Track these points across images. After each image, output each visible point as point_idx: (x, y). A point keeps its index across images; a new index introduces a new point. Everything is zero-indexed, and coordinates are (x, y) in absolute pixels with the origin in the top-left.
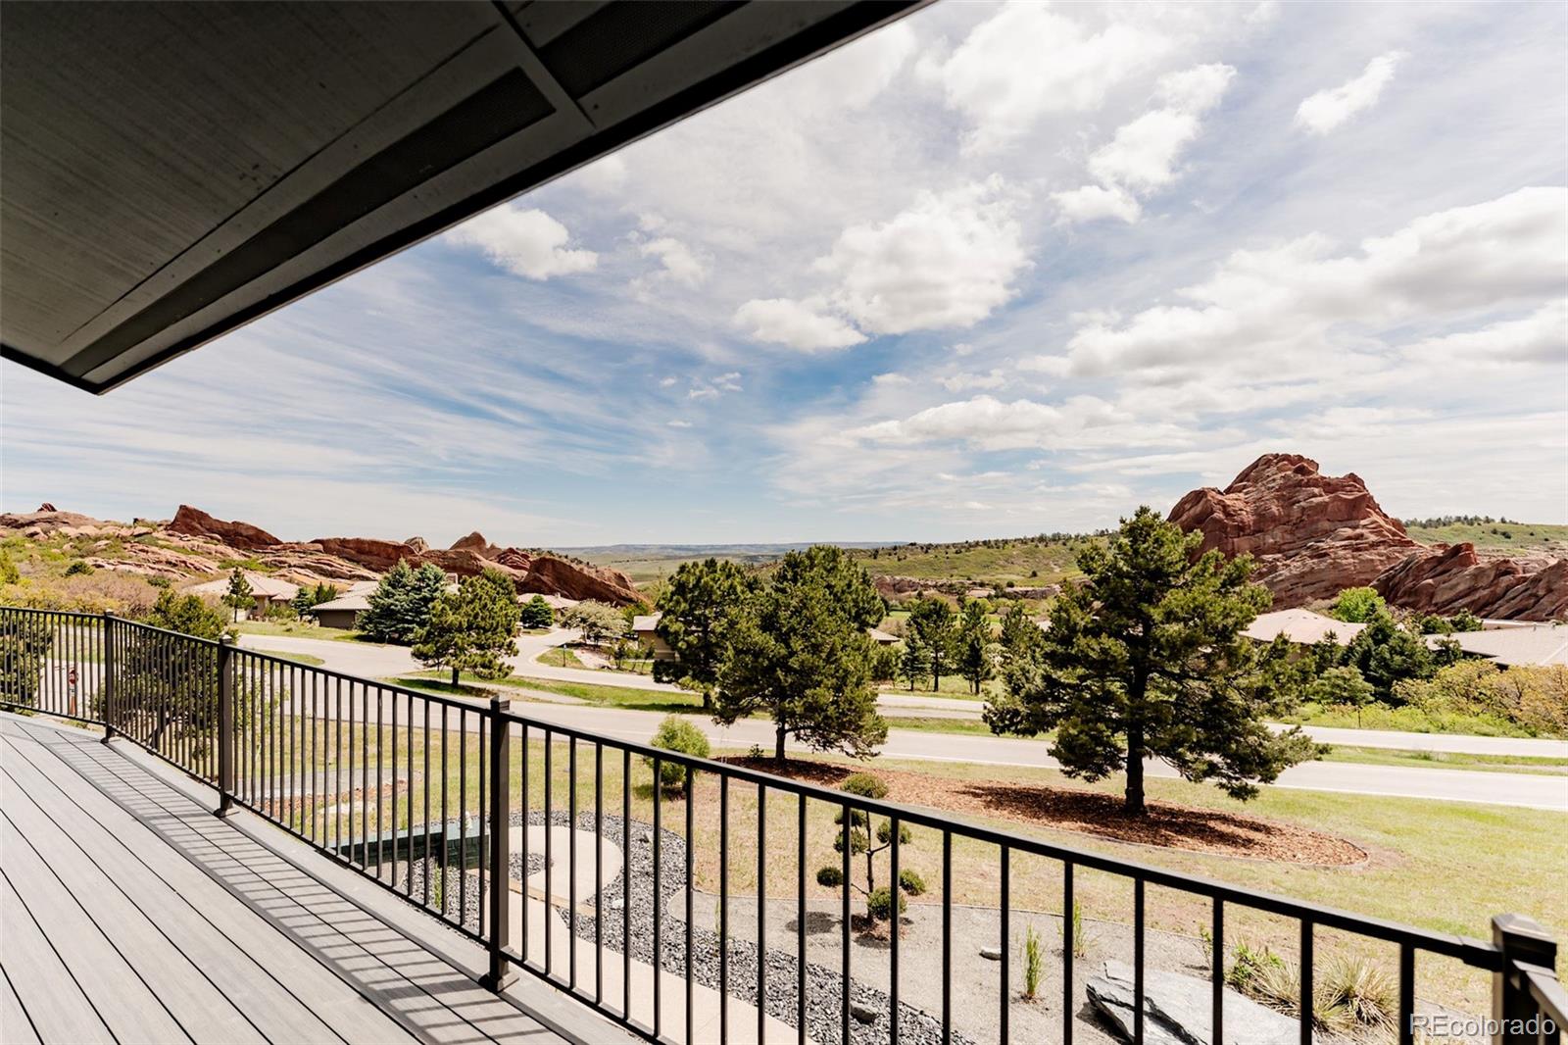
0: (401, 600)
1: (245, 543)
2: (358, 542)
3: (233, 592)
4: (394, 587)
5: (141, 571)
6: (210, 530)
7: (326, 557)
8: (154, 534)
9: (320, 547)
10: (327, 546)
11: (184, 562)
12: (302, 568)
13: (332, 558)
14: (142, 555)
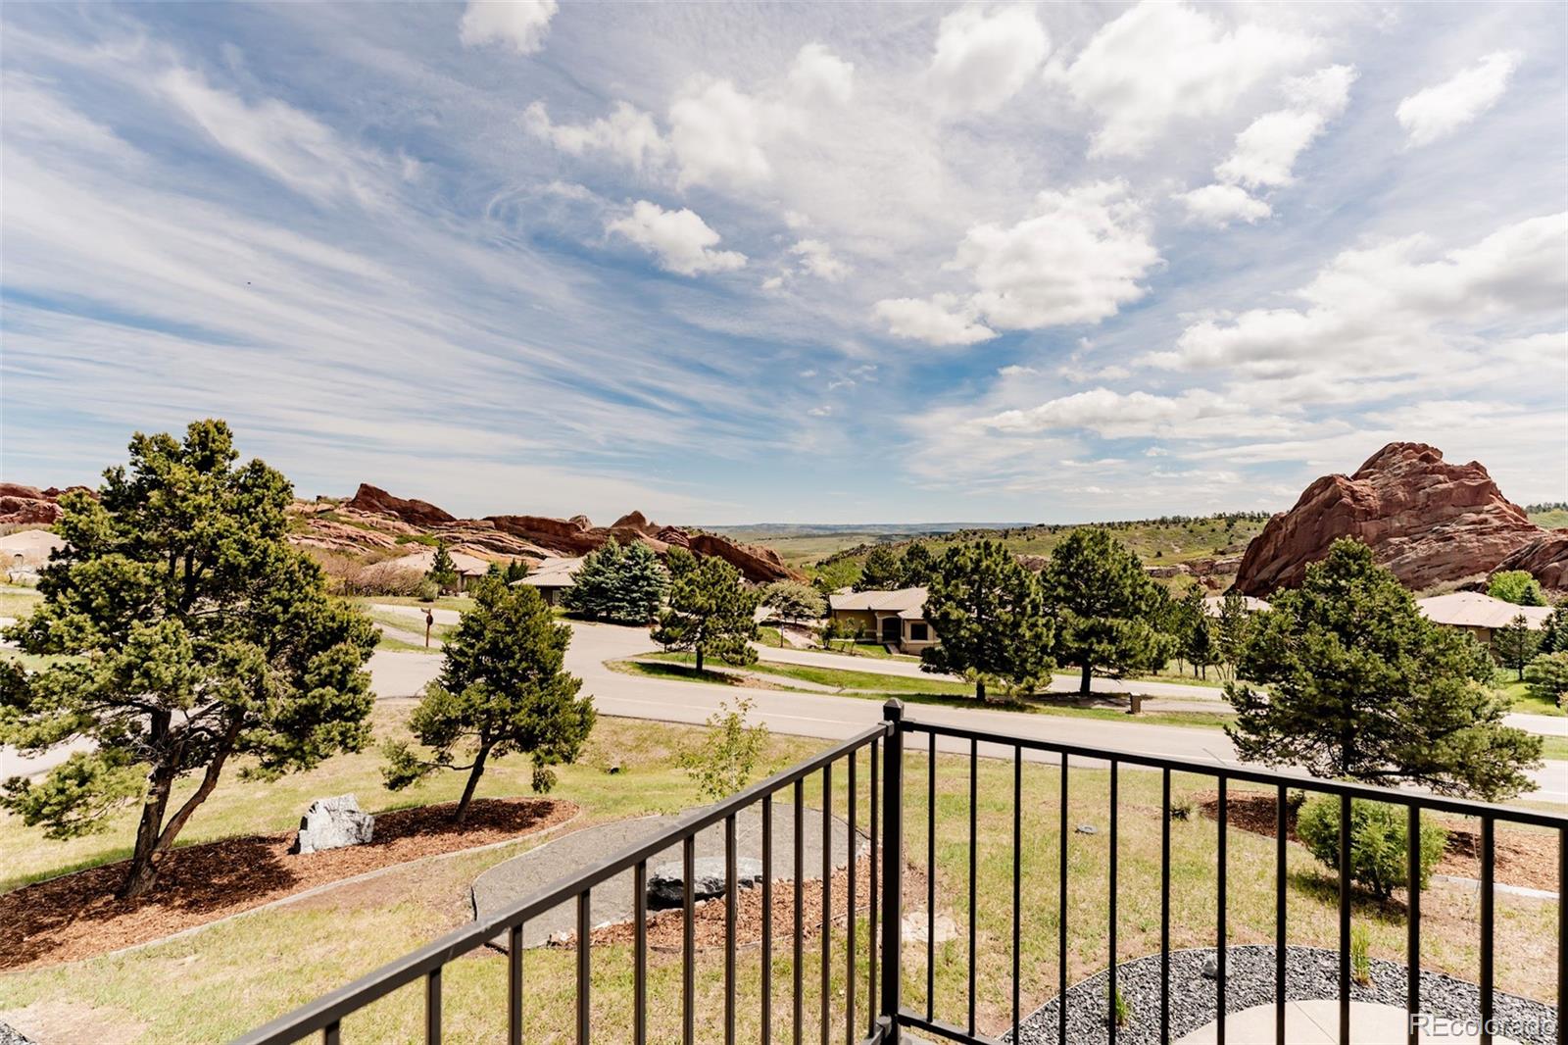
0: (611, 578)
1: (421, 520)
2: (528, 519)
3: (436, 568)
4: (602, 564)
5: (323, 545)
6: (389, 507)
7: (497, 534)
8: (336, 511)
9: (492, 524)
10: (499, 523)
11: (364, 537)
12: (474, 543)
13: (503, 534)
14: (325, 530)
